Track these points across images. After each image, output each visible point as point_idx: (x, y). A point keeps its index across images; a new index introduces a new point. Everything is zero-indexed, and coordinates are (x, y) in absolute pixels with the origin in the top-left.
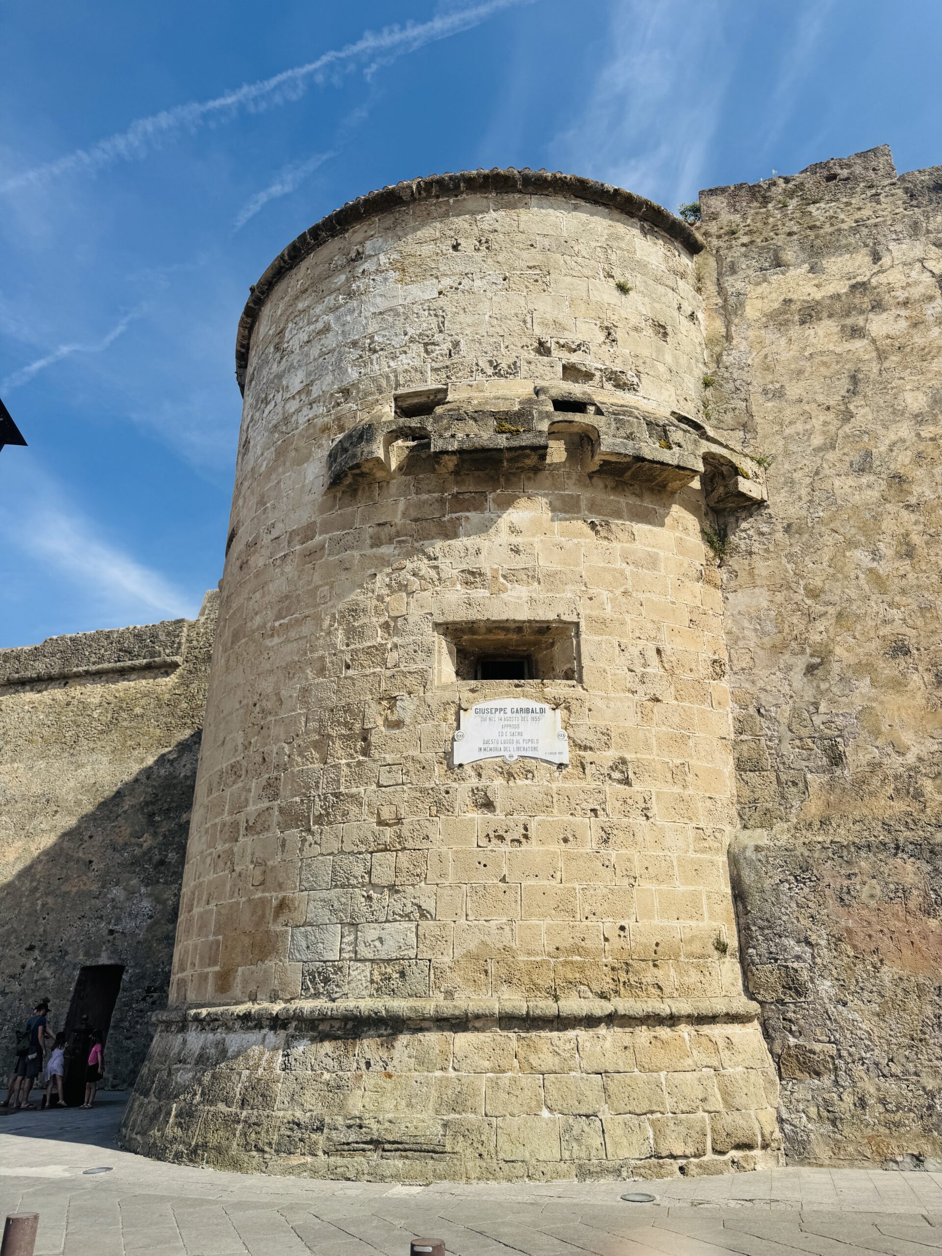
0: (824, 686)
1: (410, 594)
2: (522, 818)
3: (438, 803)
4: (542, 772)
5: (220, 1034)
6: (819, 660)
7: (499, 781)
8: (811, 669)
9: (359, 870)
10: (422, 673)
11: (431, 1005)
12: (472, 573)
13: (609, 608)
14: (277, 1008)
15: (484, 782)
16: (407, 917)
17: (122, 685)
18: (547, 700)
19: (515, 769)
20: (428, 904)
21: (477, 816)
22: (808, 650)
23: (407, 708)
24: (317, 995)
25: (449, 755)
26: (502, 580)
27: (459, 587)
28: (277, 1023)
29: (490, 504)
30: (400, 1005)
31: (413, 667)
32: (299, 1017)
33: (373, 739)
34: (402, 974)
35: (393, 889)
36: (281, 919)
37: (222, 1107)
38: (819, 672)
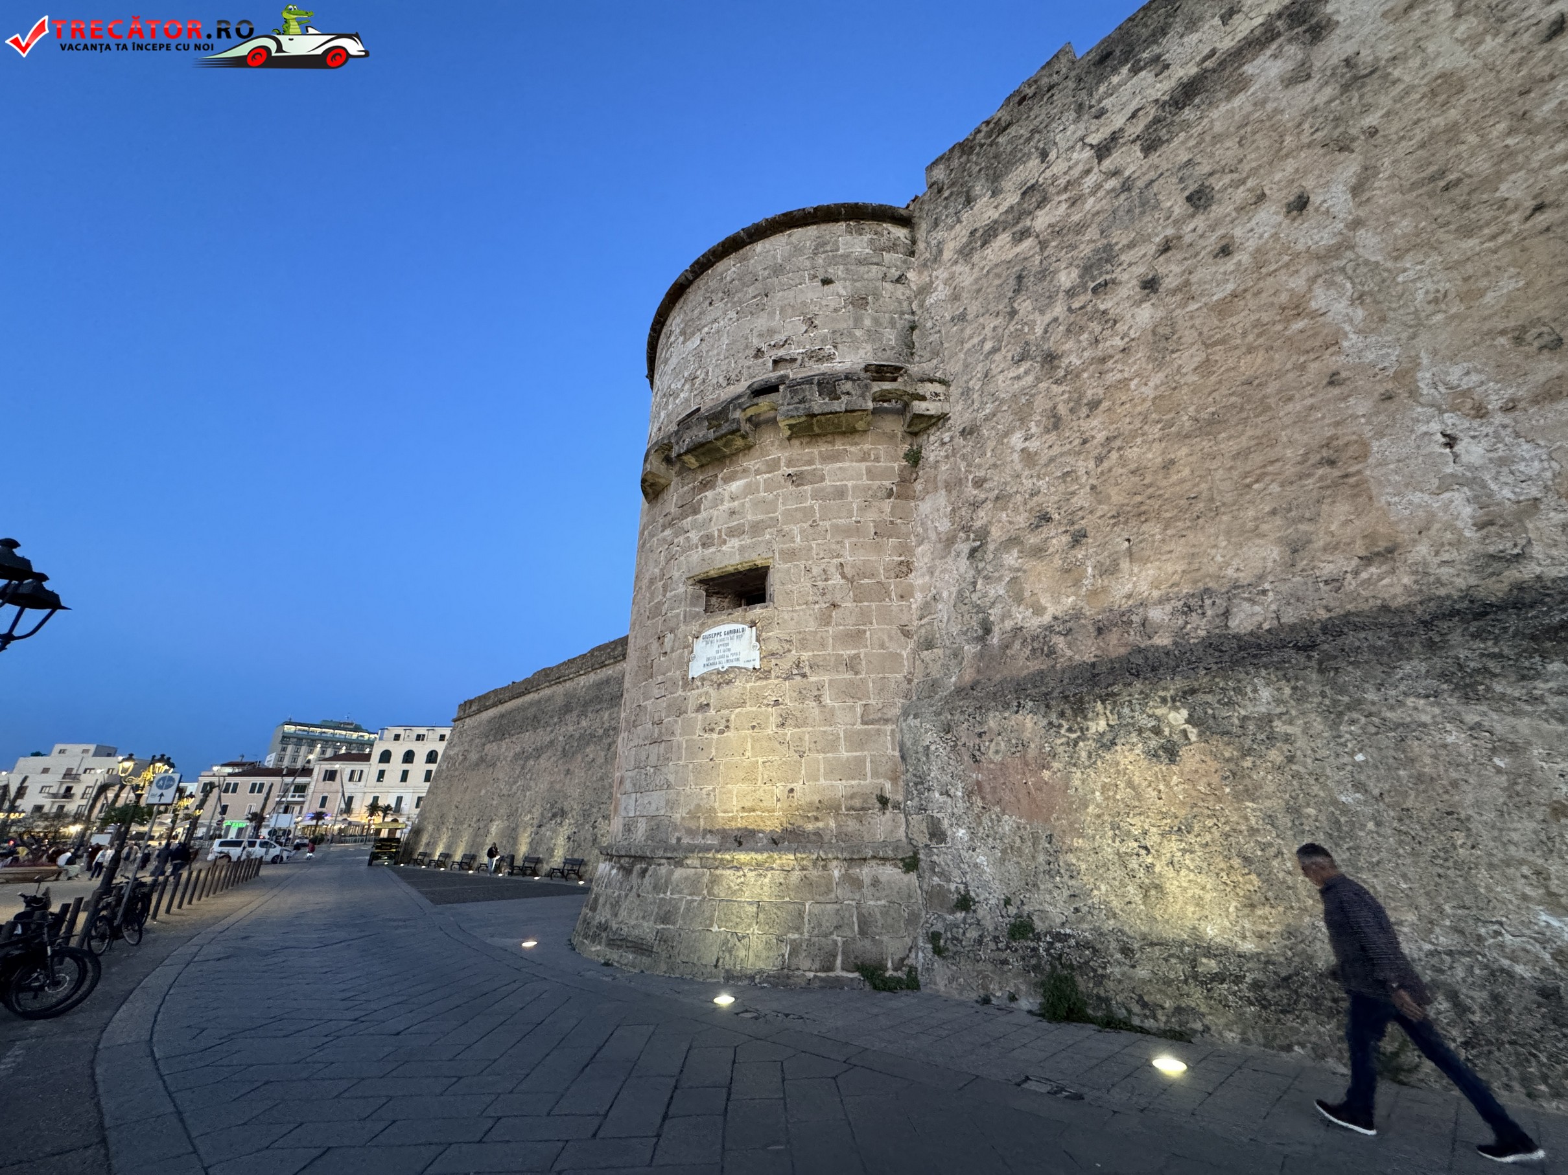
0: (981, 565)
2: (726, 713)
3: (680, 707)
4: (742, 677)
6: (978, 543)
7: (715, 688)
8: (973, 553)
10: (677, 616)
12: (707, 537)
15: (706, 690)
16: (662, 787)
18: (747, 622)
19: (724, 676)
20: (671, 779)
21: (700, 714)
22: (972, 536)
23: (669, 642)
25: (686, 673)
26: (724, 536)
27: (700, 548)
29: (720, 482)
31: (674, 613)
33: (654, 667)
38: (978, 555)
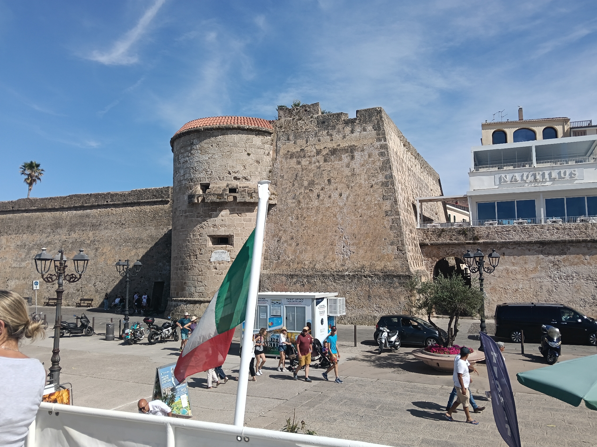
0: (279, 244)
1: (203, 229)
2: (222, 271)
3: (208, 268)
4: (225, 263)
5: (177, 303)
6: (280, 239)
7: (218, 265)
9: (196, 278)
10: (205, 245)
11: (206, 299)
12: (214, 225)
13: (240, 231)
14: (185, 299)
15: (215, 265)
16: (203, 286)
17: (155, 206)
18: (227, 250)
19: (221, 262)
20: (207, 285)
21: (214, 270)
22: (278, 237)
23: (203, 251)
24: (190, 297)
25: (210, 260)
26: (220, 227)
27: (212, 228)
28: (185, 301)
29: (218, 211)
30: (202, 299)
31: (204, 243)
32: (187, 300)
33: (198, 256)
34: (203, 295)
35: (201, 282)
36: (185, 285)
37: (177, 313)
38: (279, 241)
